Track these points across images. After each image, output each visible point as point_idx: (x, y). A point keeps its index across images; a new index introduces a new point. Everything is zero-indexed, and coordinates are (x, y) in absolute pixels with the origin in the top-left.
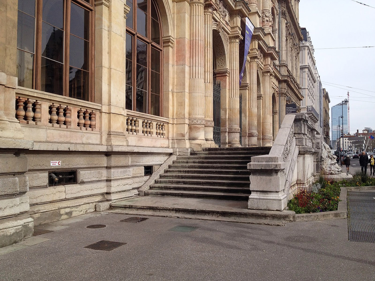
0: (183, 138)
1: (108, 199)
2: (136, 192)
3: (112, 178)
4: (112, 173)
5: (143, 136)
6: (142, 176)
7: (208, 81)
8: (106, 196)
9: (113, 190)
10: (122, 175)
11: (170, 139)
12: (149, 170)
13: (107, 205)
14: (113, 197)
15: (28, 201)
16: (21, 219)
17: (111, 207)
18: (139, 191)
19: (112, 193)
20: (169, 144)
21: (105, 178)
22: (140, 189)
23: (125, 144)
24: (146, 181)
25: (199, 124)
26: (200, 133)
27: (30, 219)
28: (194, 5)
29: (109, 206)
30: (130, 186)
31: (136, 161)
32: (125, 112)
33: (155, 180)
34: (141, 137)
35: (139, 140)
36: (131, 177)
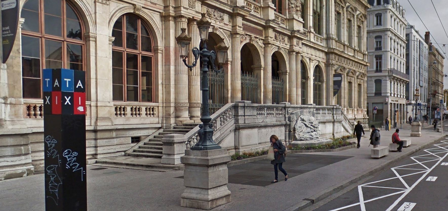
0: (169, 117)
1: (96, 157)
2: (123, 153)
3: (98, 146)
4: (98, 142)
5: (131, 117)
6: (130, 144)
7: (194, 74)
8: (95, 156)
9: (99, 152)
10: (107, 144)
11: (159, 117)
12: (136, 140)
13: (94, 161)
14: (99, 156)
15: (31, 157)
16: (25, 166)
17: (96, 162)
18: (125, 153)
19: (99, 154)
20: (159, 121)
21: (94, 146)
22: (126, 152)
23: (110, 124)
24: (133, 147)
25: (181, 107)
26: (183, 113)
27: (32, 166)
28: (180, 23)
29: (95, 161)
30: (115, 150)
31: (122, 134)
32: (112, 103)
33: (139, 146)
34: (129, 118)
35: (126, 120)
36: (115, 144)
